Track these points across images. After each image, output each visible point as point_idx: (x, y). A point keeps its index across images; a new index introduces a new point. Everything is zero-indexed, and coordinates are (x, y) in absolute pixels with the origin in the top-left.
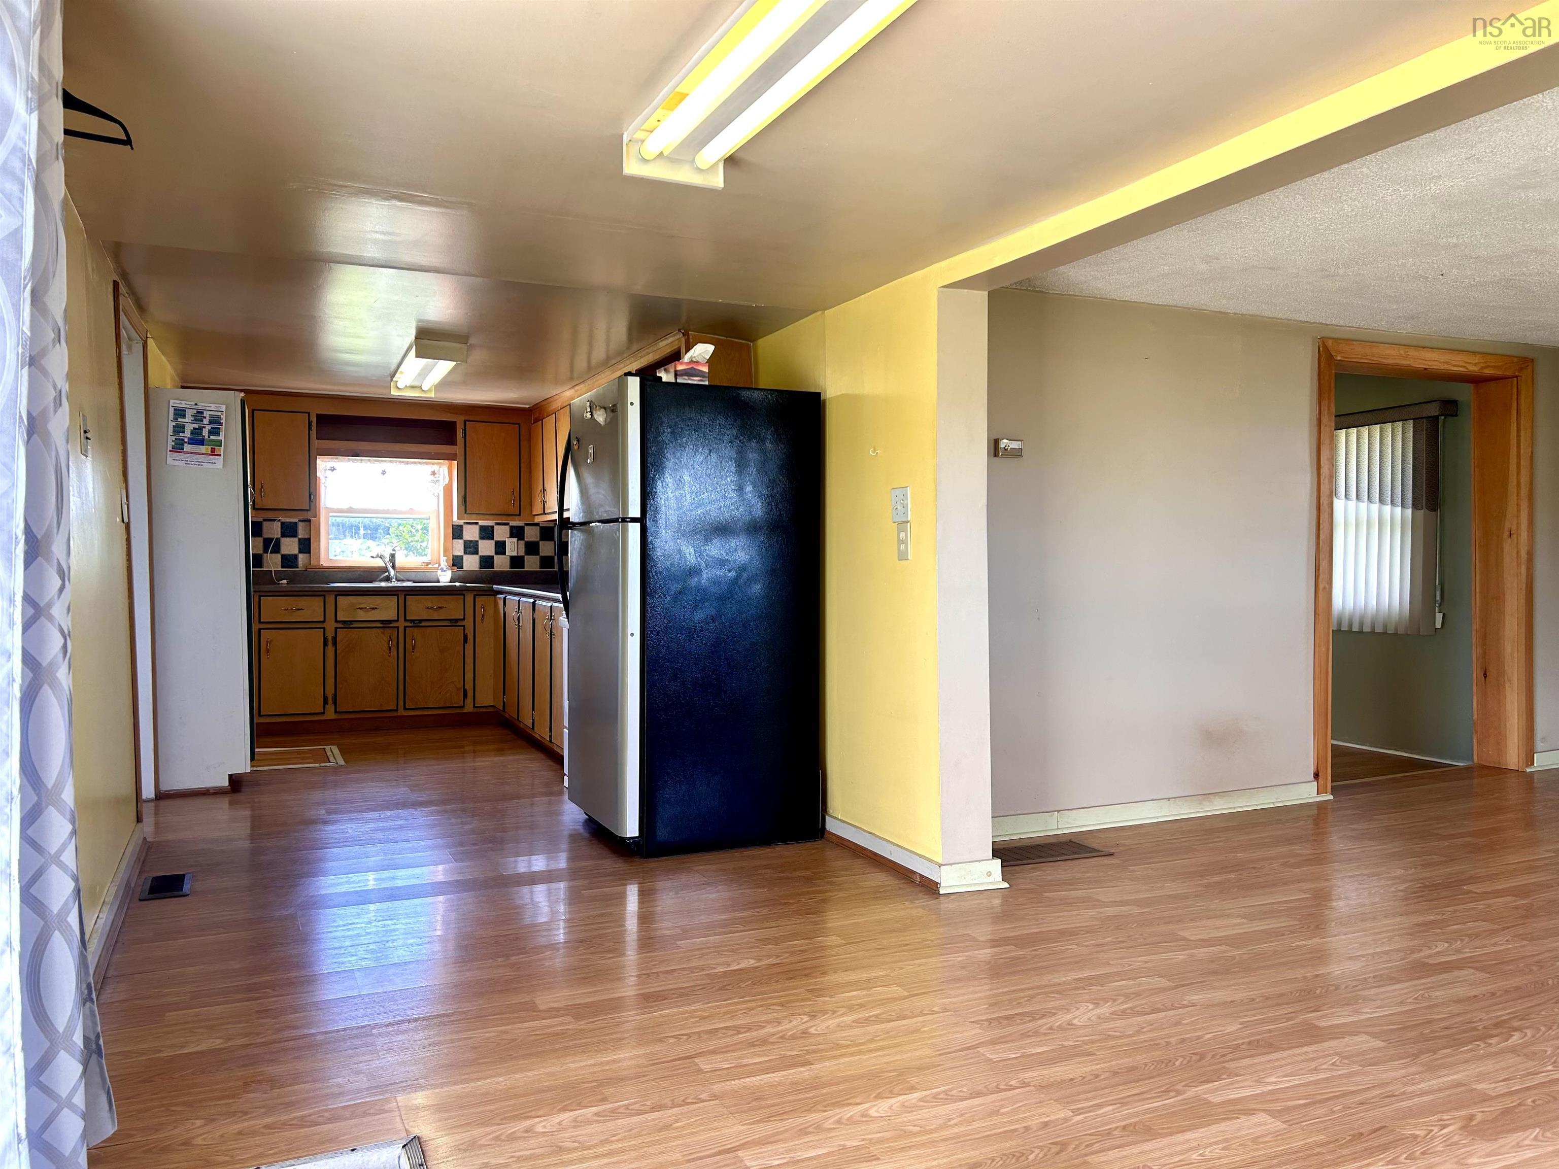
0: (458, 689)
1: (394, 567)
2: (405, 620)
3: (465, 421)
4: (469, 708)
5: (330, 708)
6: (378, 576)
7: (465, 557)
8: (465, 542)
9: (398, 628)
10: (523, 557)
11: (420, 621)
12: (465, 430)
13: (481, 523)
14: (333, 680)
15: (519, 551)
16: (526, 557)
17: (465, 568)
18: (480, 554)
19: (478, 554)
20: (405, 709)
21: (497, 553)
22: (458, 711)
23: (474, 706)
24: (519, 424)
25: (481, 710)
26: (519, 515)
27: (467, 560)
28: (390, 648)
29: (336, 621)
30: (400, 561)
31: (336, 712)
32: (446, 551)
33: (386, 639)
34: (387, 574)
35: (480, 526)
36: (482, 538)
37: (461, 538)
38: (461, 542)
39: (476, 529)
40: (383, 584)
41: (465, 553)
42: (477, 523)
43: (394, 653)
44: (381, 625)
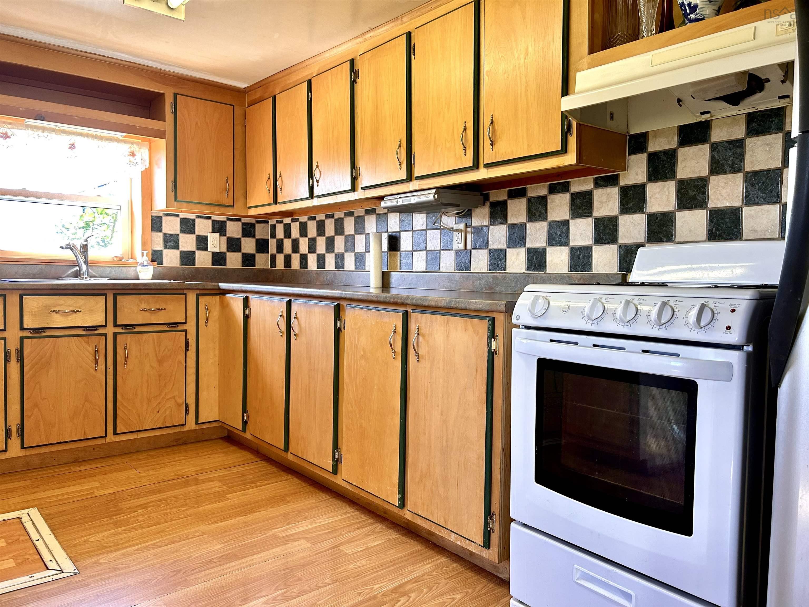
0: (179, 405)
1: (86, 262)
2: (116, 325)
3: (175, 95)
4: (191, 425)
5: (15, 442)
6: (64, 272)
7: (165, 252)
8: (165, 235)
9: (106, 335)
10: (225, 253)
11: (134, 326)
12: (175, 103)
13: (182, 215)
14: (18, 406)
15: (222, 246)
16: (228, 254)
17: (165, 264)
18: (181, 249)
19: (178, 249)
20: (115, 433)
21: (198, 249)
22: (178, 430)
23: (197, 423)
24: (234, 106)
25: (204, 426)
26: (233, 206)
27: (167, 256)
28: (96, 361)
29: (22, 328)
30: (93, 254)
31: (23, 447)
32: (144, 244)
33: (91, 349)
34: (77, 268)
35: (181, 218)
36: (183, 231)
37: (161, 231)
38: (161, 235)
39: (177, 221)
40: (74, 281)
41: (165, 247)
42: (177, 215)
43: (102, 367)
44: (84, 333)
